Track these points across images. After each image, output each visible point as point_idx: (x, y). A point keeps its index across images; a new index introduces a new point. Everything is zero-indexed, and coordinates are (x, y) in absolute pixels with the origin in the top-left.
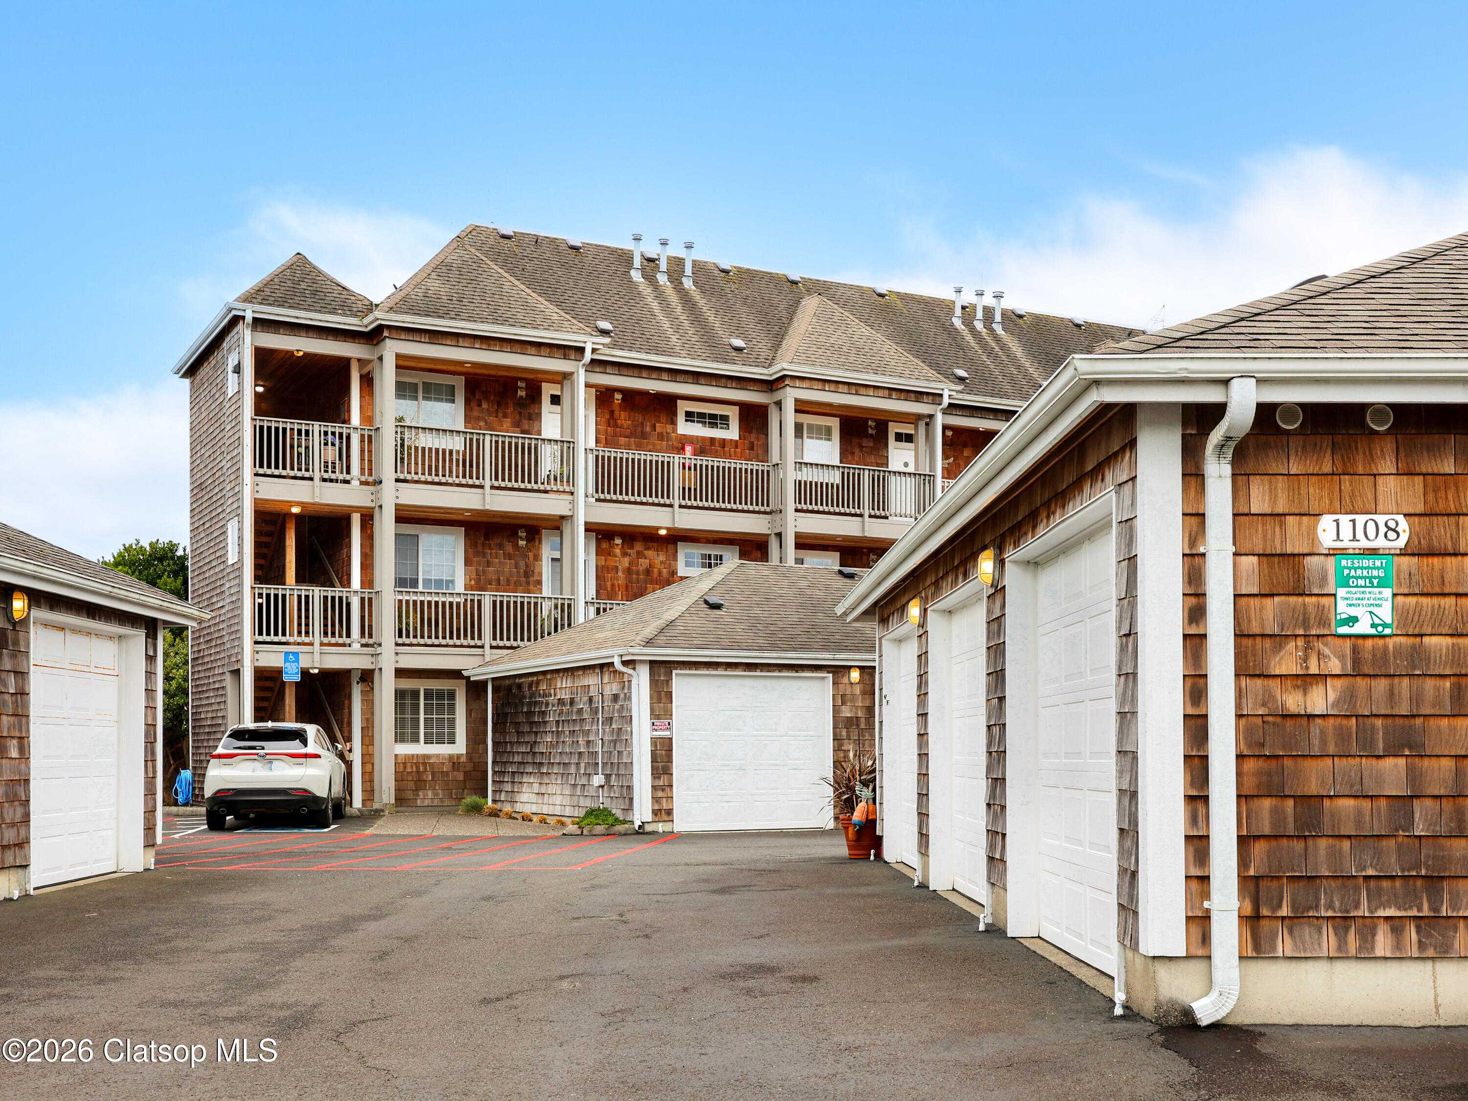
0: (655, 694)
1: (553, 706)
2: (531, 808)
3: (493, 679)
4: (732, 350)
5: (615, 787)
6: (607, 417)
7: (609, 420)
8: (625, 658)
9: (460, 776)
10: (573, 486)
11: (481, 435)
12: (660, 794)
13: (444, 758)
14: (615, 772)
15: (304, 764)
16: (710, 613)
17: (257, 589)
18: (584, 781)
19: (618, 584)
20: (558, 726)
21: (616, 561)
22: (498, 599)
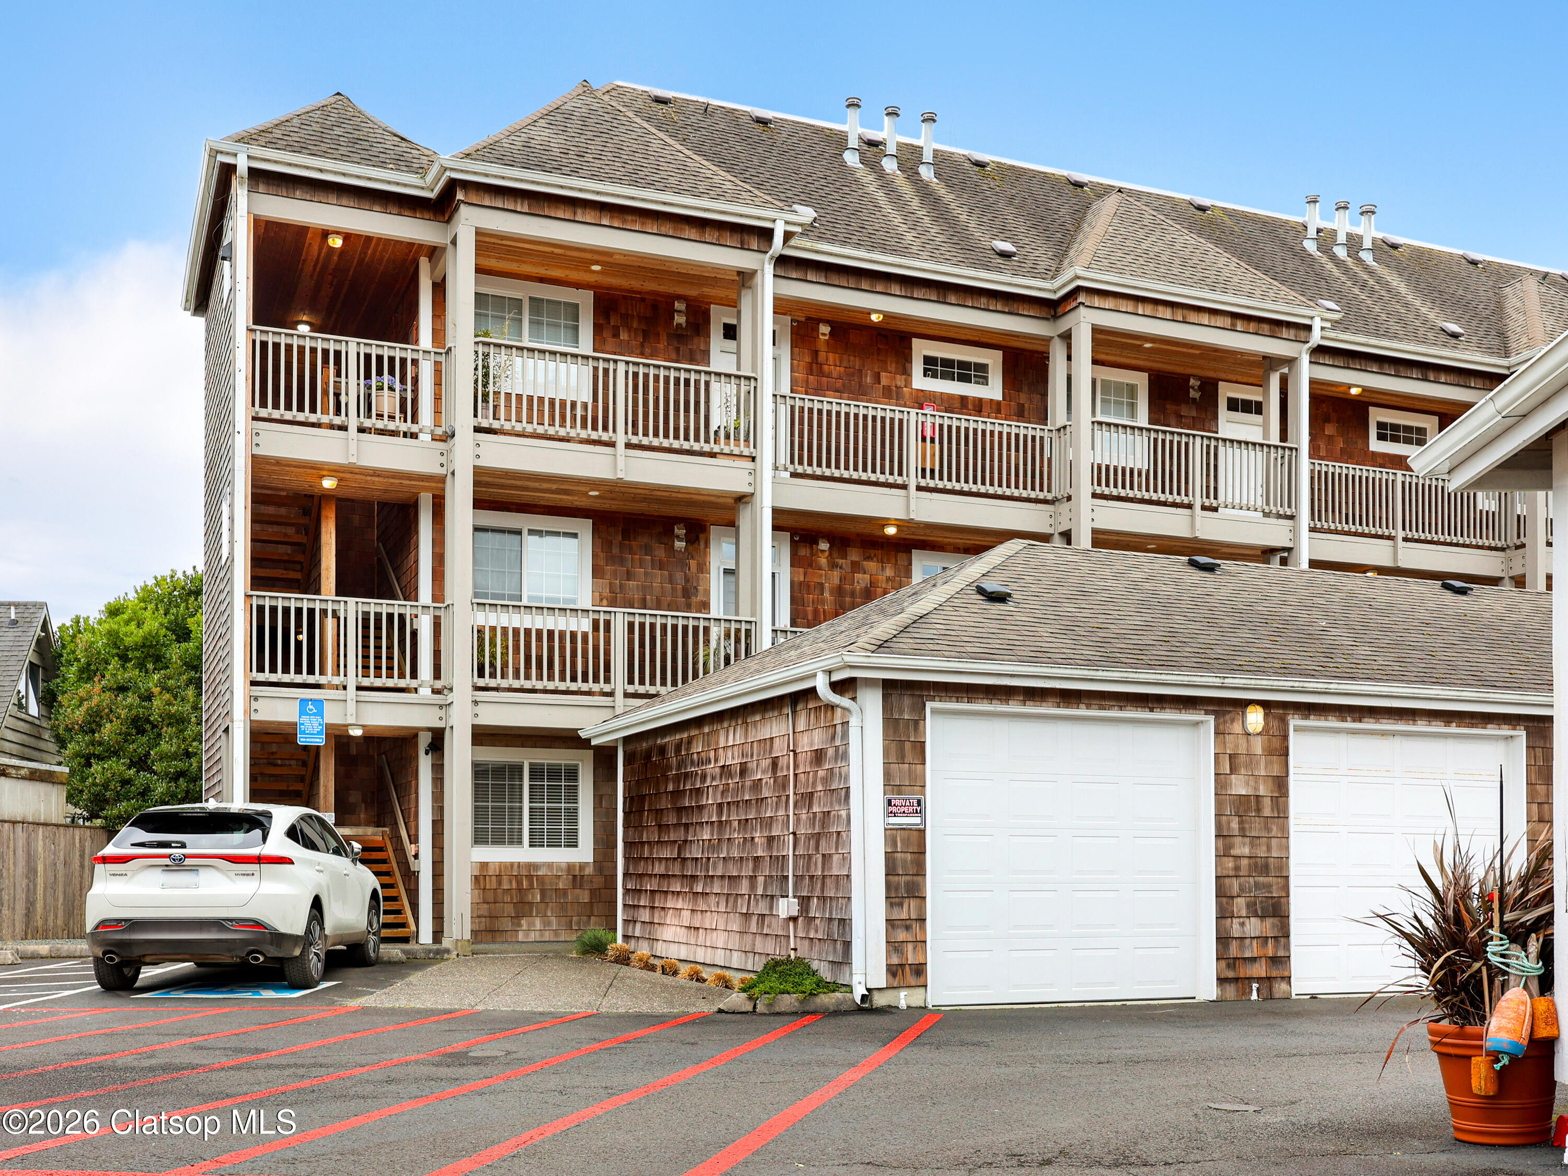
0: (893, 746)
1: (713, 778)
2: (679, 950)
3: (627, 740)
4: (997, 256)
5: (818, 921)
6: (808, 359)
7: (811, 364)
8: (836, 677)
9: (585, 897)
10: (755, 447)
11: (611, 363)
12: (901, 935)
13: (559, 867)
14: (817, 893)
15: (257, 874)
16: (988, 607)
17: (254, 598)
18: (762, 908)
19: (824, 611)
20: (720, 813)
21: (821, 576)
22: (637, 620)
